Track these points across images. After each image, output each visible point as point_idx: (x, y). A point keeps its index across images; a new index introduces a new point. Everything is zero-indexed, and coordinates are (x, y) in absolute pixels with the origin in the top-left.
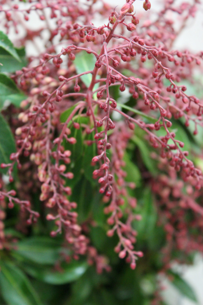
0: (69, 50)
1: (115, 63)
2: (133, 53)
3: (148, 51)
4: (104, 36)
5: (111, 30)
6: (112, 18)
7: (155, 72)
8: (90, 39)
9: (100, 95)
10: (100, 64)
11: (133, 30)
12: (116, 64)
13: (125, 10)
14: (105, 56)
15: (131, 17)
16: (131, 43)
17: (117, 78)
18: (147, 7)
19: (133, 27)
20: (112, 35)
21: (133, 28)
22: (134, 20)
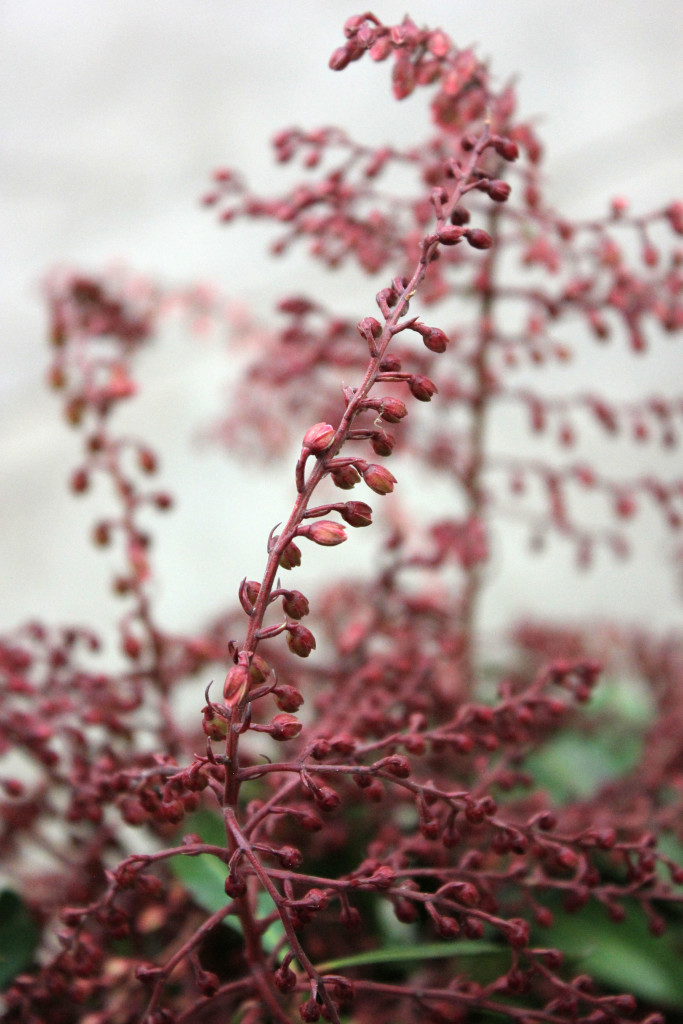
0: (127, 876)
1: (288, 859)
2: (326, 801)
3: (373, 770)
4: (213, 787)
5: (226, 763)
6: (214, 726)
7: (427, 821)
8: (175, 813)
9: (284, 979)
10: (238, 883)
11: (293, 733)
12: (290, 861)
13: (238, 690)
14: (243, 851)
15: (271, 695)
16: (306, 774)
17: (311, 904)
18: (302, 644)
19: (288, 725)
20: (238, 775)
21: (290, 729)
22: (284, 701)
